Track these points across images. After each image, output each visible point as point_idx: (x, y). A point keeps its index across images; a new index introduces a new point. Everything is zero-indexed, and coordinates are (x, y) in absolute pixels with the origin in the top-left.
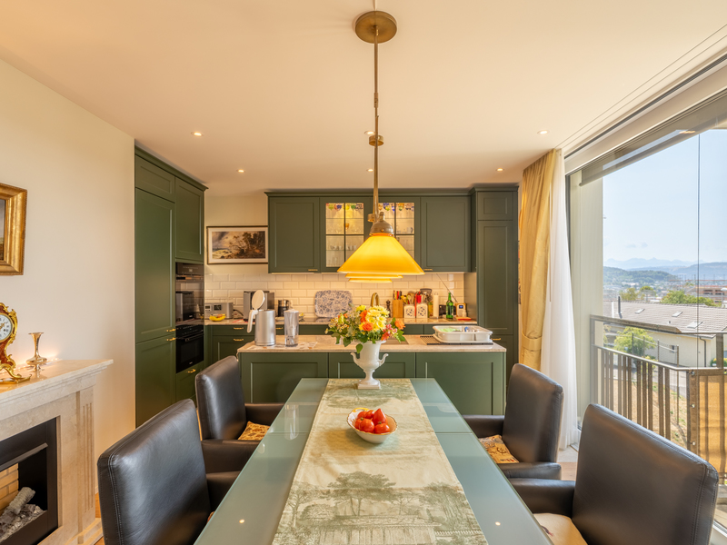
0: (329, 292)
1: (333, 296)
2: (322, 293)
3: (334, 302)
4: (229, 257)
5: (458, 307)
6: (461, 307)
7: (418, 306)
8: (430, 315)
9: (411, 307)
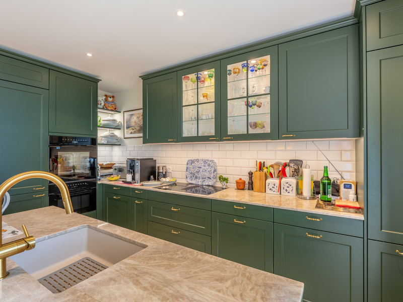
0: (198, 160)
1: (201, 164)
2: (192, 162)
3: (201, 170)
4: (135, 132)
5: (342, 186)
6: (348, 186)
7: (284, 180)
8: (299, 192)
9: (276, 181)
